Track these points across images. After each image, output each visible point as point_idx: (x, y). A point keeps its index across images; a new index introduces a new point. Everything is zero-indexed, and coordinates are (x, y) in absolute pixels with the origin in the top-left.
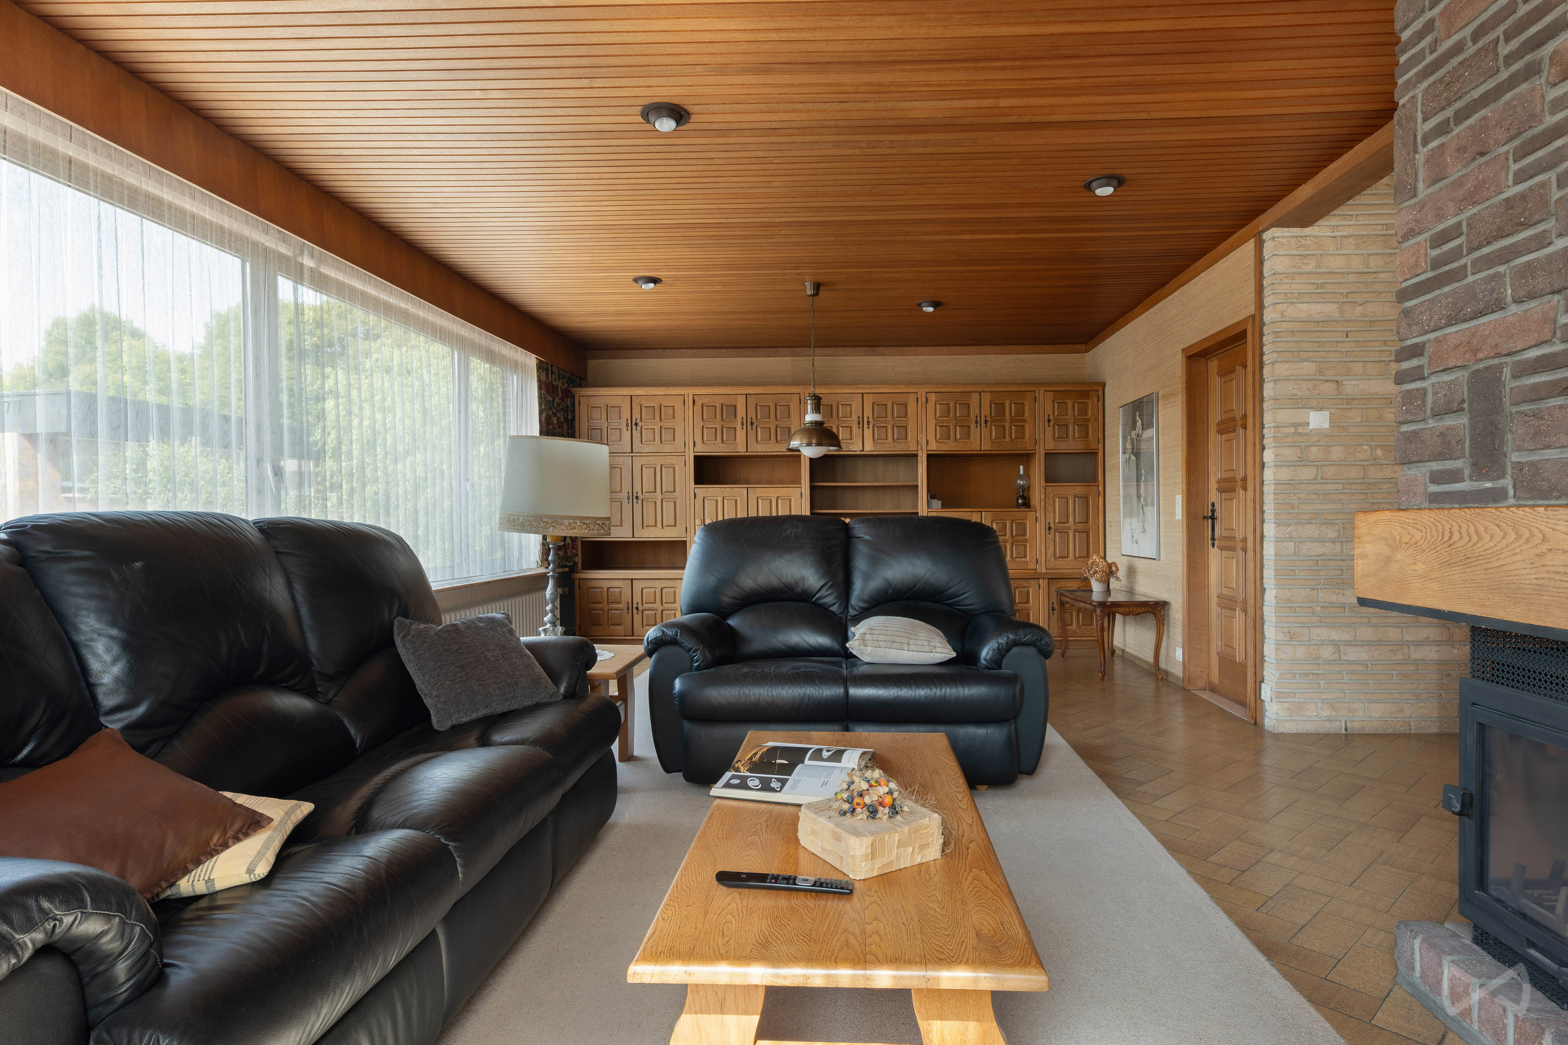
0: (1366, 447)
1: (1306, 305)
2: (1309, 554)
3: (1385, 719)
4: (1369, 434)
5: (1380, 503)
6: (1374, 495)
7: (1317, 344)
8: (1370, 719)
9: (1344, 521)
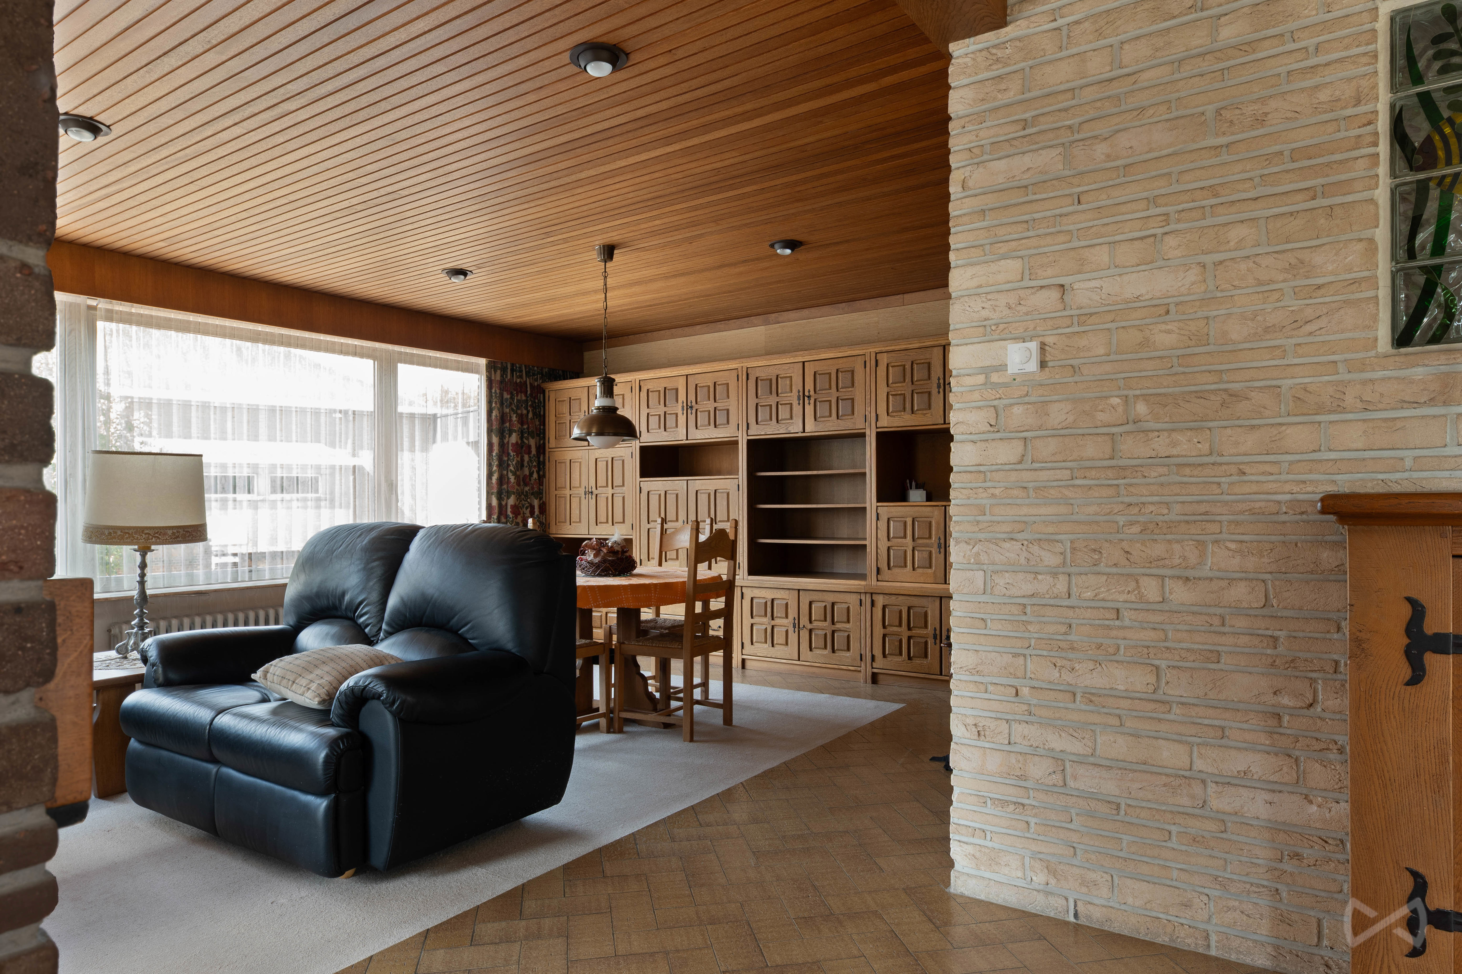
0: (1116, 401)
1: (1003, 161)
2: (1008, 593)
3: (1154, 914)
4: (1123, 375)
5: (1144, 504)
6: (1132, 489)
7: (1025, 226)
8: (1123, 907)
9: (1071, 537)
